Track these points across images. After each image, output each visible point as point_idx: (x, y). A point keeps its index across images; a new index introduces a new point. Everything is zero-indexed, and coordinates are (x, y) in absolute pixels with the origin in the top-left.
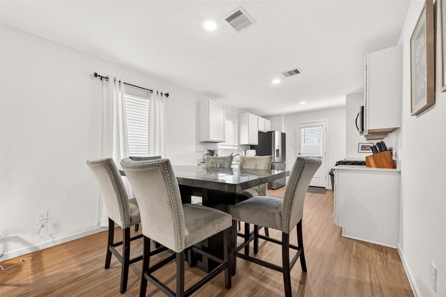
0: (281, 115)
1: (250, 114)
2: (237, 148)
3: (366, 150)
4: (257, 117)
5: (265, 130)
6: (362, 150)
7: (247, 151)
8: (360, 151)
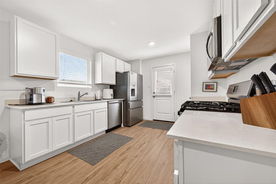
0: (139, 60)
1: (103, 53)
2: (91, 87)
3: (210, 89)
4: (115, 59)
5: (121, 71)
6: (206, 89)
7: (104, 90)
8: (204, 90)
